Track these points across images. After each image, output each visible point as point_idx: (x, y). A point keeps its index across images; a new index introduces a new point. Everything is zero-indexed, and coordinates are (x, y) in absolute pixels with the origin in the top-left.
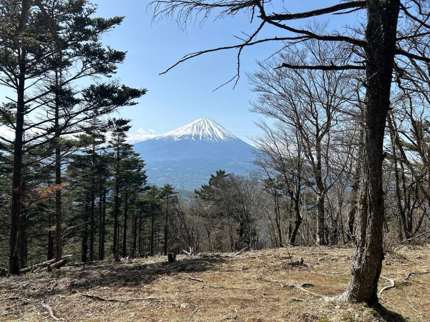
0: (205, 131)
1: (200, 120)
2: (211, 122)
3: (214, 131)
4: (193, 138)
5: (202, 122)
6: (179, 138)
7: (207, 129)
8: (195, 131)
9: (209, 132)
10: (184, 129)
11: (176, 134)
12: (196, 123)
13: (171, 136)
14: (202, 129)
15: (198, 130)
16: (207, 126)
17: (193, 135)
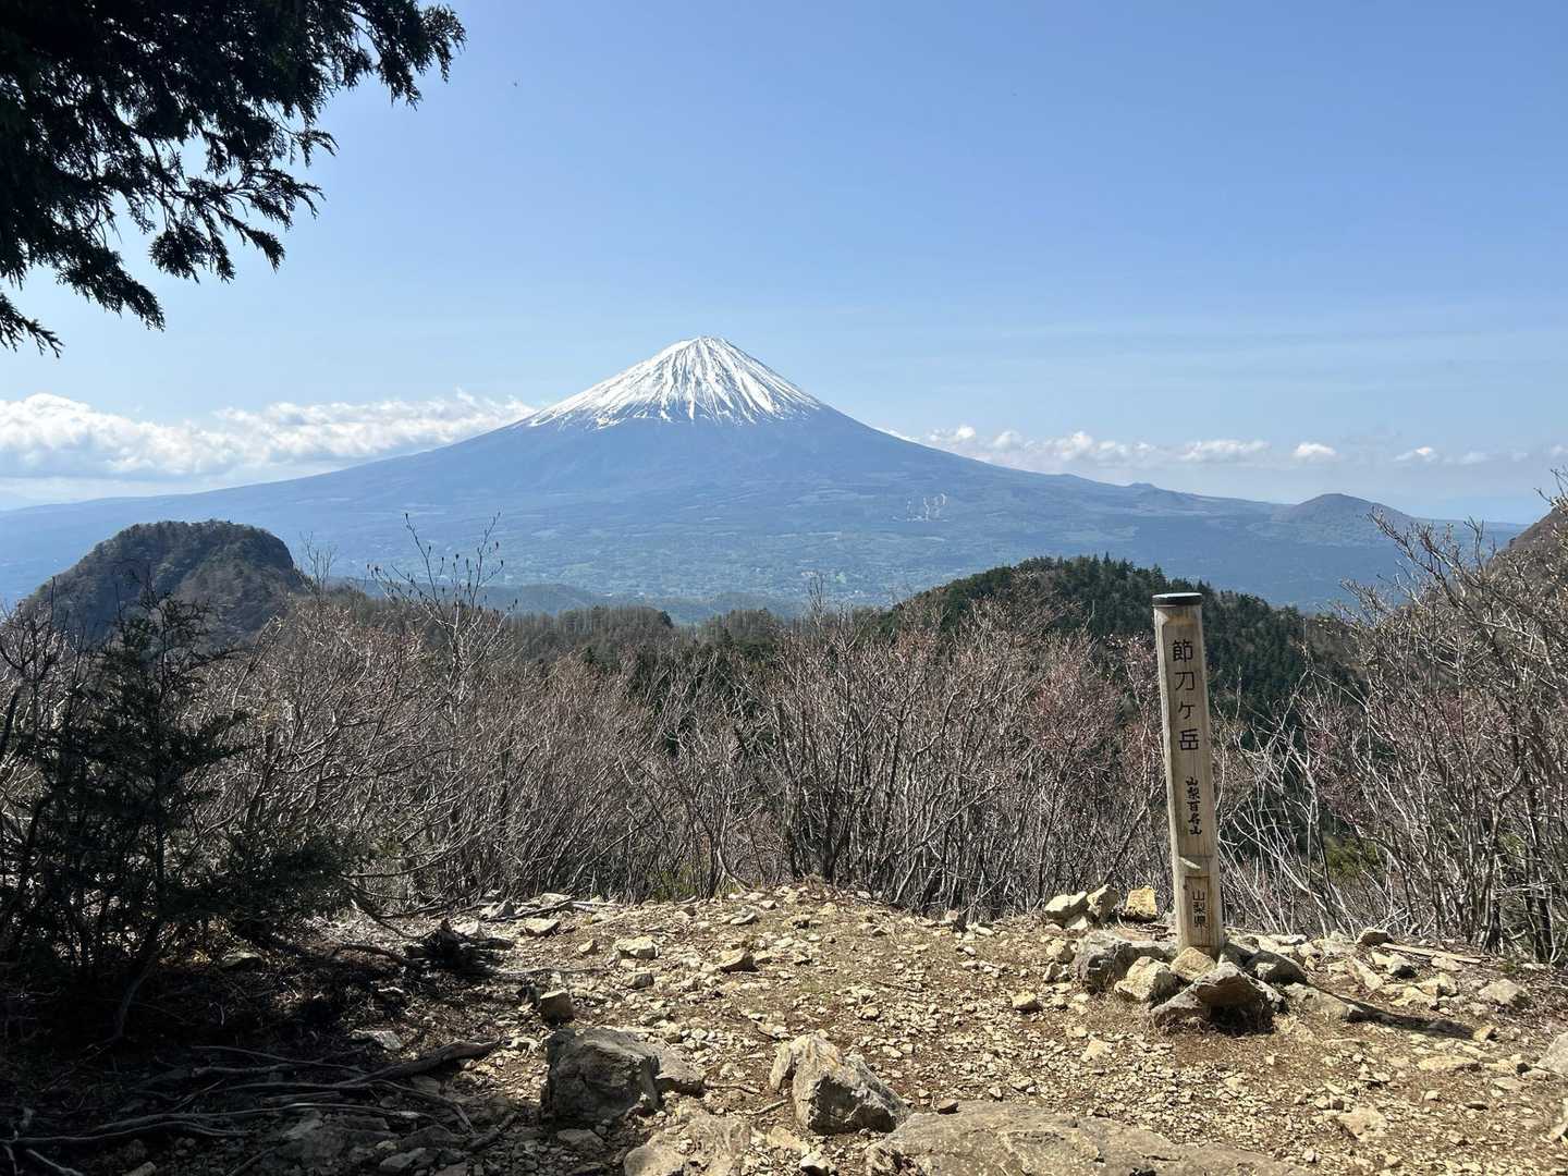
0: (704, 386)
1: (683, 345)
2: (723, 352)
3: (739, 384)
4: (663, 414)
5: (692, 353)
6: (615, 417)
7: (711, 376)
8: (667, 390)
9: (719, 389)
10: (627, 382)
11: (601, 402)
12: (670, 357)
13: (586, 411)
14: (693, 380)
15: (678, 385)
16: (709, 368)
17: (664, 402)
